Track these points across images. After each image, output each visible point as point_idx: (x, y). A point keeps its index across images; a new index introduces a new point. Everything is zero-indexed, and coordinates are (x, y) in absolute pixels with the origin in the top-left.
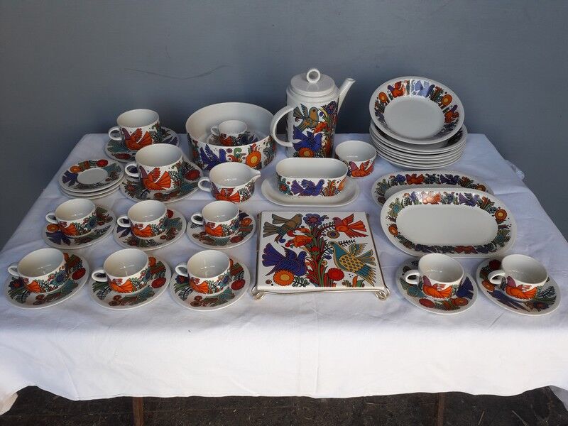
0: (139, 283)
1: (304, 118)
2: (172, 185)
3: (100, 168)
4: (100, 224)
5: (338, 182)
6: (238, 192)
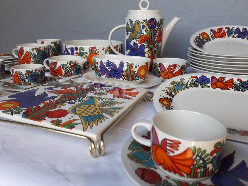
1: (131, 31)
5: (136, 67)
6: (60, 67)
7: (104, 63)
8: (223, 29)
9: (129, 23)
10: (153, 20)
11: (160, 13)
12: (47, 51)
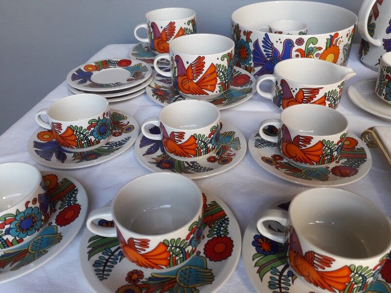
0: (182, 249)
2: (217, 89)
3: (120, 69)
4: (114, 135)
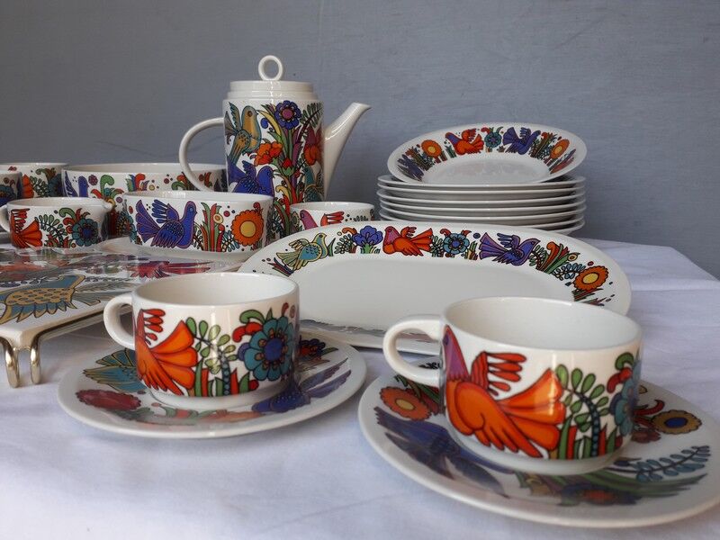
1: (236, 132)
5: (227, 214)
6: (36, 221)
7: (146, 207)
8: (477, 132)
9: (230, 112)
10: (289, 105)
11: (311, 89)
12: (14, 187)
